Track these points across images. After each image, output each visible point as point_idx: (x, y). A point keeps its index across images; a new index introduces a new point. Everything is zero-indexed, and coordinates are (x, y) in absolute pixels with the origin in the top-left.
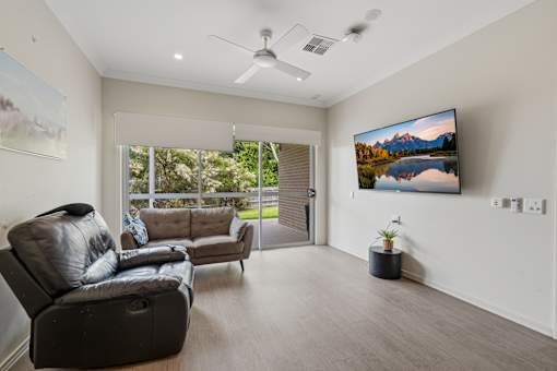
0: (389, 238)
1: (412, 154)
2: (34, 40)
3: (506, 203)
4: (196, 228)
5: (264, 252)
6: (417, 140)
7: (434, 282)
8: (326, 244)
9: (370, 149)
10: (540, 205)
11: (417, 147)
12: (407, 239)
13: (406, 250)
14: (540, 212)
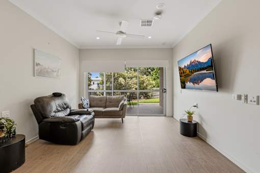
0: (190, 114)
1: (198, 71)
2: (49, 43)
3: (239, 97)
4: (107, 104)
5: (139, 117)
6: (199, 62)
7: (211, 141)
8: (172, 117)
9: (183, 69)
10: (255, 99)
11: (200, 66)
12: (200, 116)
13: (199, 122)
14: (256, 103)
